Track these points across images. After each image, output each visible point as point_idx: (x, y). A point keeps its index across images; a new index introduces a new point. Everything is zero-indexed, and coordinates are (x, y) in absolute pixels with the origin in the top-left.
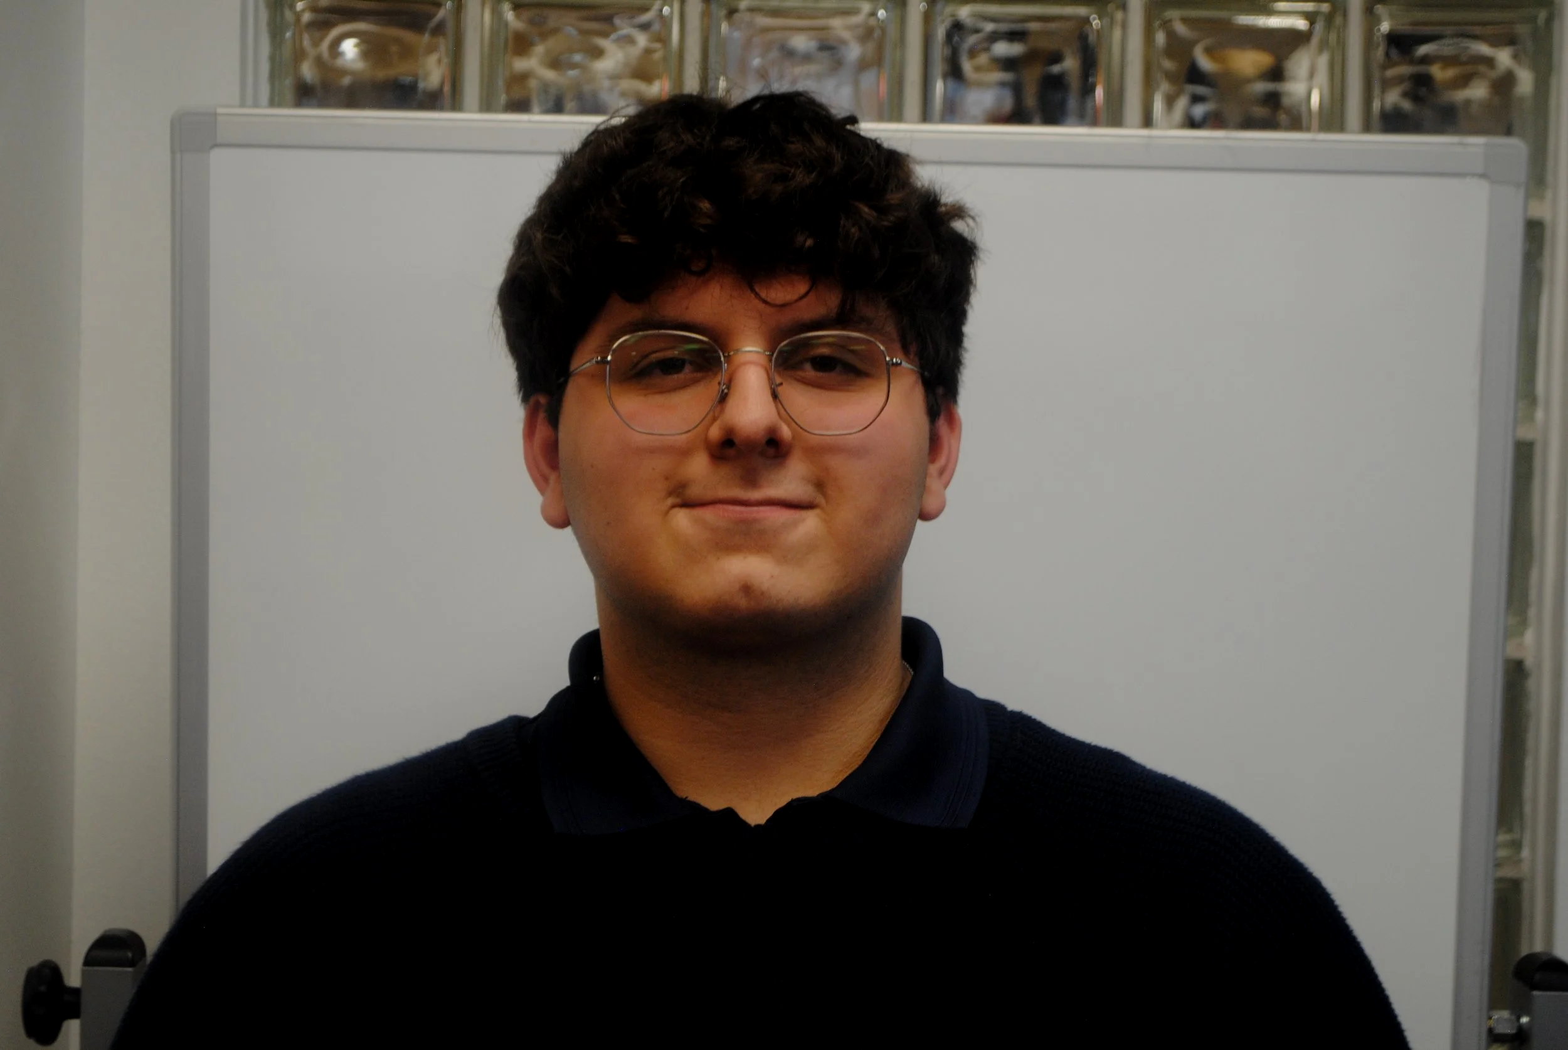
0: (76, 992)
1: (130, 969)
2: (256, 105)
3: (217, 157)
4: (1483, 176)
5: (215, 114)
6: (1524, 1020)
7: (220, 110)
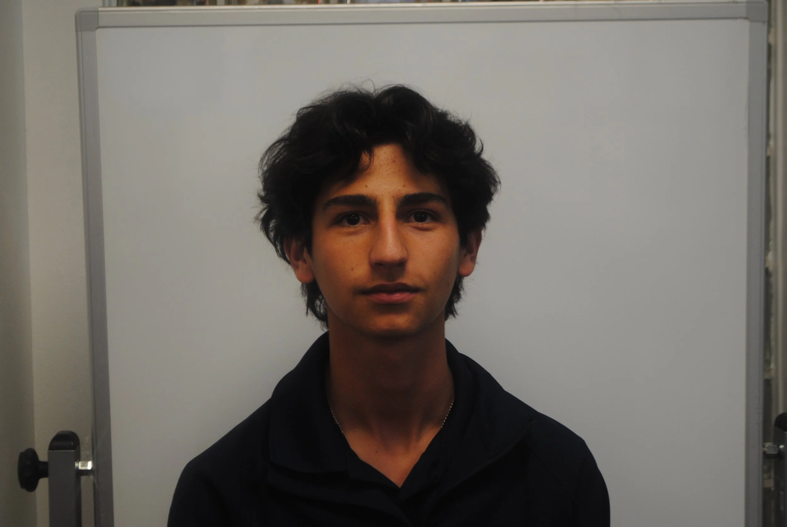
0: (45, 464)
1: (73, 451)
2: (110, 6)
3: (100, 33)
4: (746, 18)
5: (98, 11)
6: (782, 447)
7: (100, 9)
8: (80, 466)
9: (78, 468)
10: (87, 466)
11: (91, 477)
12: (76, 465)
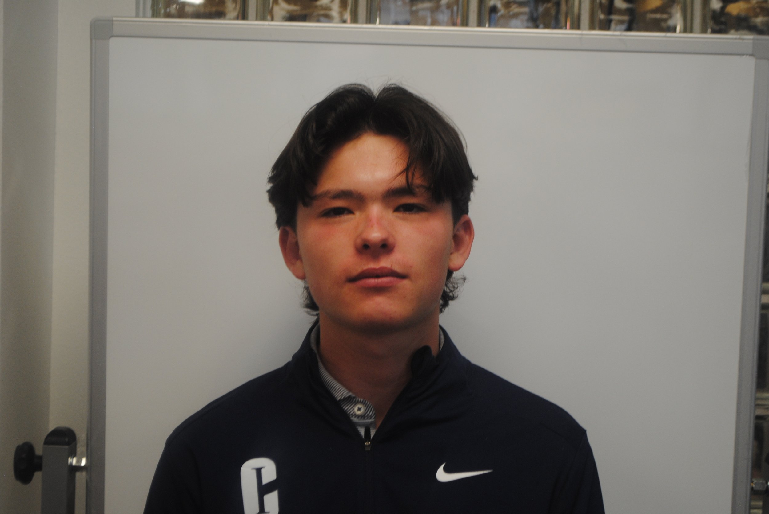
0: (40, 458)
1: (67, 447)
2: (144, 16)
3: (113, 42)
4: (751, 55)
5: (112, 21)
7: (114, 19)
8: (74, 461)
9: (71, 464)
10: (81, 462)
11: (84, 473)
12: (70, 460)
